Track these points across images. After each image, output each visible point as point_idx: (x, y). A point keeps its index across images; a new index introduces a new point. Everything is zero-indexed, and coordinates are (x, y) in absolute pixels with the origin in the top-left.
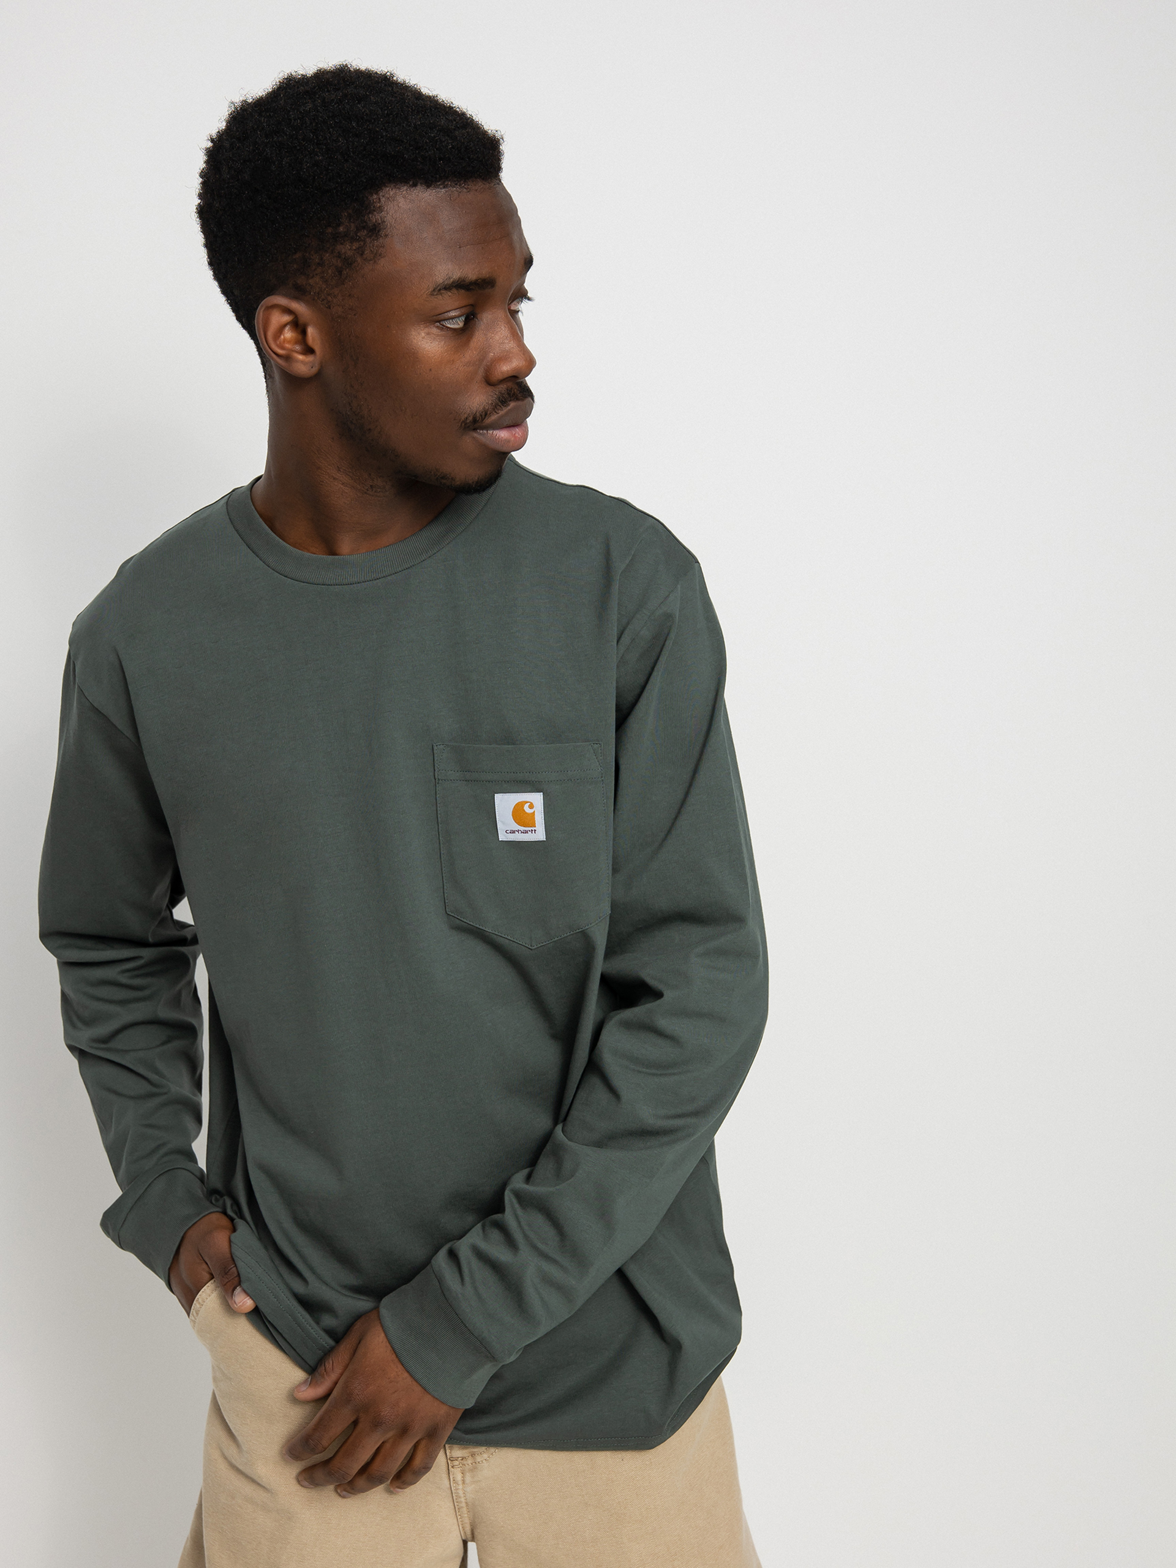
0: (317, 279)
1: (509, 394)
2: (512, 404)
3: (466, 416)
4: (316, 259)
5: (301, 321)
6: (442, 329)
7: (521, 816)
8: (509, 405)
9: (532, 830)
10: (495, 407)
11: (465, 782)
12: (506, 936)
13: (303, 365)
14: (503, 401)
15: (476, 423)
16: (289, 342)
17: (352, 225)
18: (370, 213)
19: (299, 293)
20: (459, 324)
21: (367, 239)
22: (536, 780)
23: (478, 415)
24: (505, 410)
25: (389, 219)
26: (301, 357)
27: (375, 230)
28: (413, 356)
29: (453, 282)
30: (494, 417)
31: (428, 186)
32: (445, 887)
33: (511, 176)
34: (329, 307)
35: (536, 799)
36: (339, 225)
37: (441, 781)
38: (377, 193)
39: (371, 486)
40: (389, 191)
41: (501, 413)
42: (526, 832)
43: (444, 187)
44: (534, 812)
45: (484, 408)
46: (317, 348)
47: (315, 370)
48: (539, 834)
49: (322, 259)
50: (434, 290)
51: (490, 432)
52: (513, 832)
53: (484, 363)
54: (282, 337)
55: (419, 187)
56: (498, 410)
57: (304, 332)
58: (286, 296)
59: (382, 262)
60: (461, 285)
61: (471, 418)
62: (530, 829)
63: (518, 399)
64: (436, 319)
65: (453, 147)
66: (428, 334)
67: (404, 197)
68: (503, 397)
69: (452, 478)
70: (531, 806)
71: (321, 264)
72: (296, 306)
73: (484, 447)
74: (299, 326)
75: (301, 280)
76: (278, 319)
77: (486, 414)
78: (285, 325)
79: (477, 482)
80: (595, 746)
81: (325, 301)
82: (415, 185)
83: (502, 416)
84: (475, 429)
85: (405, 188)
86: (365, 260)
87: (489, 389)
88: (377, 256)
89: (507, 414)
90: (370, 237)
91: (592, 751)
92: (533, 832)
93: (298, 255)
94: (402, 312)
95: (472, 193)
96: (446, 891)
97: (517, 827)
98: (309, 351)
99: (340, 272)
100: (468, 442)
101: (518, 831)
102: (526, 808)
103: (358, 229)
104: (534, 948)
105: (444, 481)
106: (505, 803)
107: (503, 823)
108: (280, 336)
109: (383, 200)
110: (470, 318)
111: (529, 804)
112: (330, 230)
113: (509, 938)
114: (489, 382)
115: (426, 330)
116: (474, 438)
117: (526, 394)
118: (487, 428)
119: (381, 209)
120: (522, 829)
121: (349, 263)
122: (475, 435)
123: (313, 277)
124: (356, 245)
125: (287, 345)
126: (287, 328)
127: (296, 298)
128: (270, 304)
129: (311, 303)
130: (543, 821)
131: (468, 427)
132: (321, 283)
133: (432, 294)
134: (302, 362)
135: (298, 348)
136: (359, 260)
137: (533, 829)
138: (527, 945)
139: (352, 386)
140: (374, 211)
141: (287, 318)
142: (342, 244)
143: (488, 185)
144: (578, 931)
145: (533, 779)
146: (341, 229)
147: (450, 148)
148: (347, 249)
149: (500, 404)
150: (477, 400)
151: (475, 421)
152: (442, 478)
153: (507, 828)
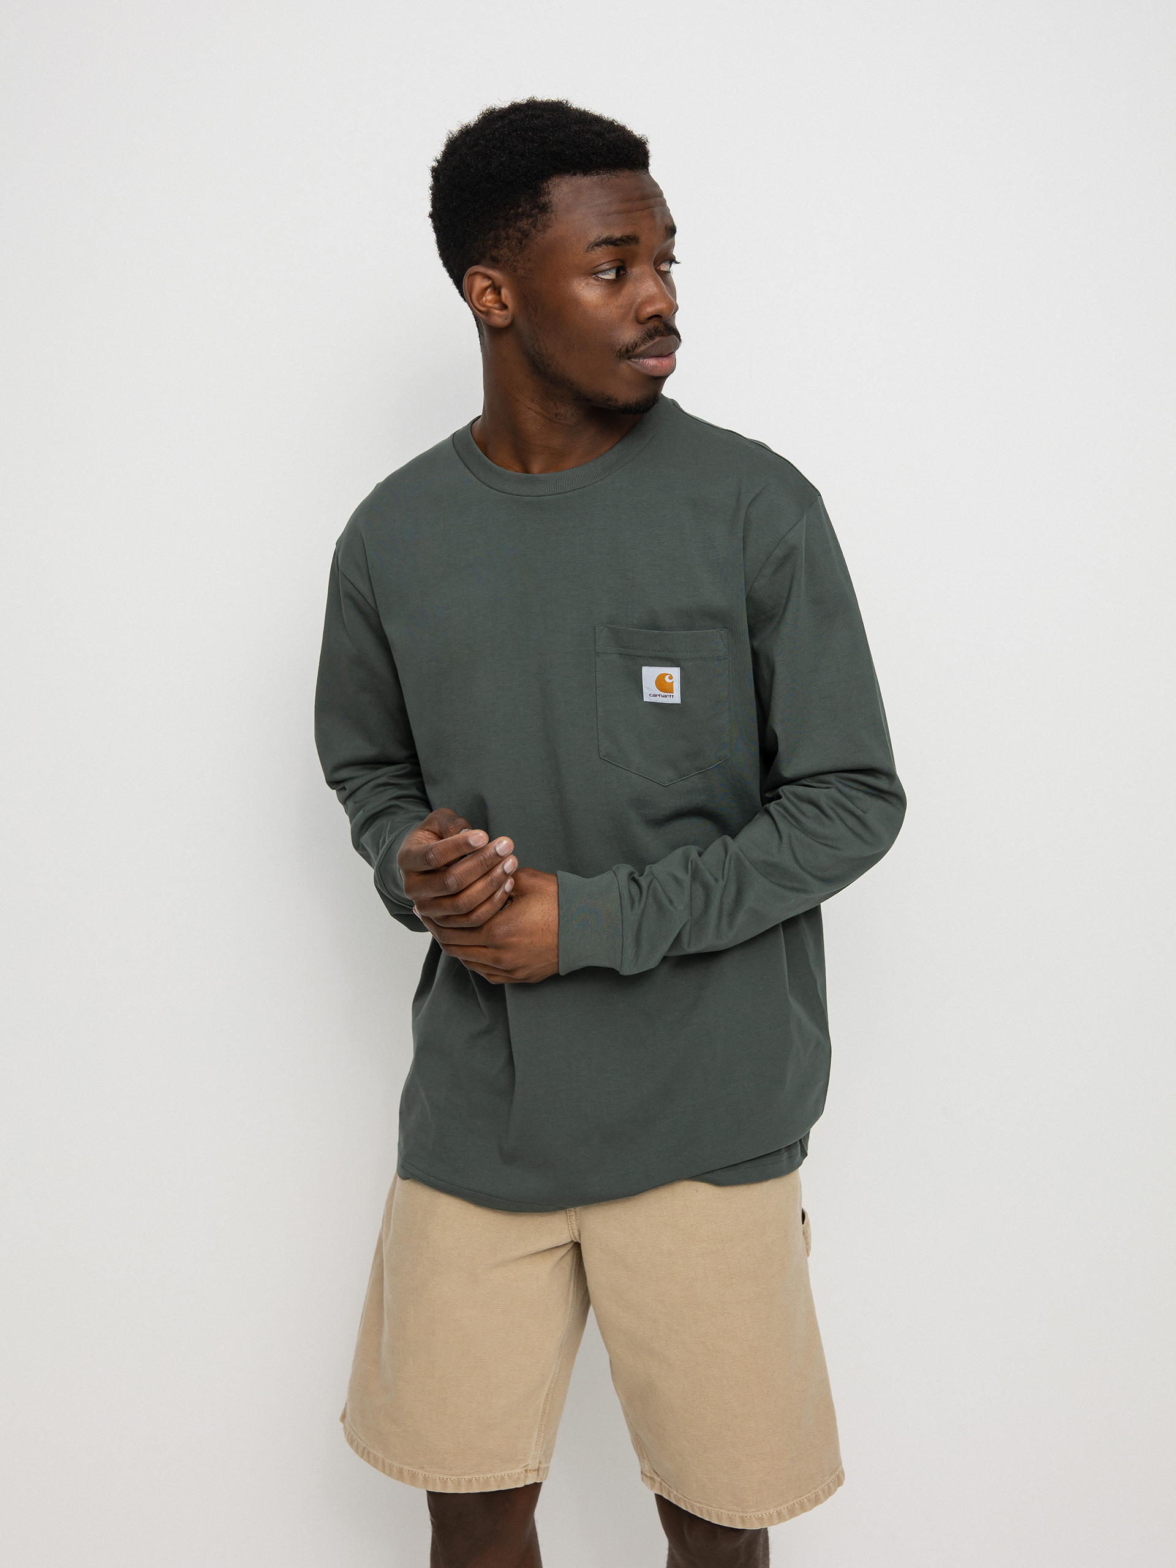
0: (505, 250)
1: (655, 331)
2: (657, 339)
3: (620, 347)
4: (503, 233)
5: (497, 284)
6: (597, 280)
7: (662, 684)
8: (654, 339)
10: (644, 340)
11: (620, 656)
12: (645, 776)
13: (500, 318)
14: (650, 335)
15: (628, 353)
16: (490, 302)
17: (528, 206)
18: (540, 196)
19: (495, 263)
20: (611, 276)
21: (538, 215)
22: (675, 658)
23: (629, 346)
24: (652, 343)
25: (555, 200)
26: (497, 312)
27: (544, 208)
28: (576, 302)
29: (602, 240)
30: (642, 348)
31: (585, 175)
32: (600, 737)
33: (657, 169)
34: (515, 271)
35: (675, 672)
36: (518, 208)
37: (600, 654)
38: (546, 182)
39: (556, 414)
40: (555, 180)
41: (648, 345)
42: (666, 696)
43: (597, 175)
44: (673, 681)
45: (634, 341)
46: (510, 304)
47: (508, 321)
48: (676, 698)
49: (507, 233)
50: (588, 248)
51: (641, 360)
52: (656, 696)
53: (634, 307)
54: (484, 298)
55: (578, 175)
56: (646, 342)
57: (499, 293)
58: (487, 266)
59: (549, 231)
60: (608, 242)
61: (624, 349)
62: (669, 694)
63: (662, 335)
64: (593, 273)
65: (603, 145)
66: (587, 284)
67: (566, 183)
68: (651, 333)
69: (615, 400)
70: (671, 677)
71: (507, 238)
72: (490, 272)
73: (637, 372)
74: (496, 289)
75: (495, 253)
76: (480, 283)
77: (636, 346)
78: (486, 288)
79: (636, 403)
81: (512, 266)
82: (575, 174)
83: (649, 347)
84: (629, 358)
85: (567, 177)
86: (538, 231)
87: (640, 327)
88: (546, 227)
89: (652, 346)
90: (541, 213)
91: (719, 636)
92: (671, 697)
93: (492, 233)
94: (567, 268)
95: (623, 179)
96: (600, 740)
97: (659, 692)
98: (504, 307)
99: (521, 243)
100: (625, 367)
101: (659, 695)
102: (667, 679)
103: (532, 209)
105: (609, 403)
106: (650, 674)
107: (648, 688)
108: (482, 298)
109: (551, 186)
110: (621, 271)
111: (669, 675)
112: (512, 212)
113: (648, 777)
114: (639, 321)
115: (586, 281)
116: (629, 365)
117: (671, 332)
118: (639, 356)
119: (549, 193)
120: (663, 694)
121: (526, 235)
122: (630, 363)
123: (503, 249)
124: (530, 220)
125: (489, 304)
126: (489, 290)
127: (493, 268)
128: (472, 272)
129: (501, 269)
130: (680, 688)
131: (623, 356)
132: (508, 253)
133: (587, 251)
134: (499, 315)
135: (496, 305)
136: (533, 231)
137: (671, 694)
139: (534, 331)
140: (544, 194)
141: (487, 283)
142: (520, 221)
143: (634, 174)
145: (673, 657)
146: (520, 210)
147: (602, 146)
148: (524, 224)
149: (647, 338)
150: (629, 334)
151: (627, 351)
152: (608, 400)
153: (650, 692)
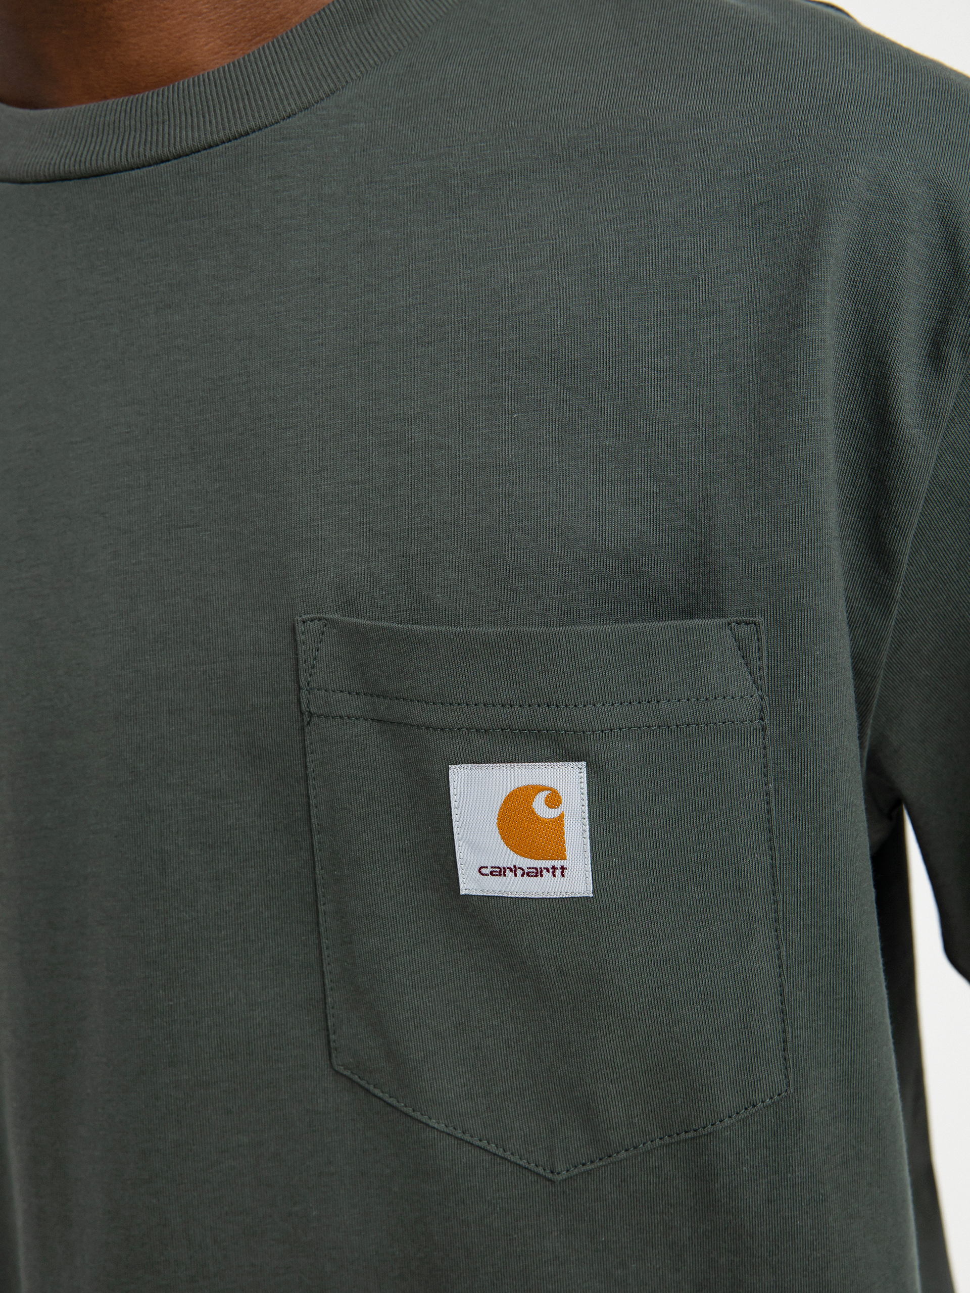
7: (523, 827)
9: (554, 868)
11: (376, 725)
12: (484, 1143)
22: (567, 726)
32: (329, 1000)
35: (568, 781)
37: (315, 720)
42: (538, 873)
44: (561, 817)
48: (575, 878)
52: (499, 872)
62: (549, 864)
70: (554, 800)
80: (744, 630)
91: (731, 642)
92: (558, 872)
96: (330, 1012)
97: (510, 858)
101: (514, 870)
102: (539, 804)
104: (560, 1178)
106: (478, 791)
107: (473, 845)
111: (547, 793)
113: (492, 1148)
120: (526, 863)
130: (588, 841)
137: (558, 864)
138: (540, 1170)
144: (683, 1136)
145: (560, 724)
153: (482, 860)
